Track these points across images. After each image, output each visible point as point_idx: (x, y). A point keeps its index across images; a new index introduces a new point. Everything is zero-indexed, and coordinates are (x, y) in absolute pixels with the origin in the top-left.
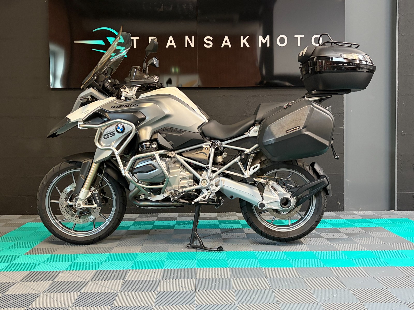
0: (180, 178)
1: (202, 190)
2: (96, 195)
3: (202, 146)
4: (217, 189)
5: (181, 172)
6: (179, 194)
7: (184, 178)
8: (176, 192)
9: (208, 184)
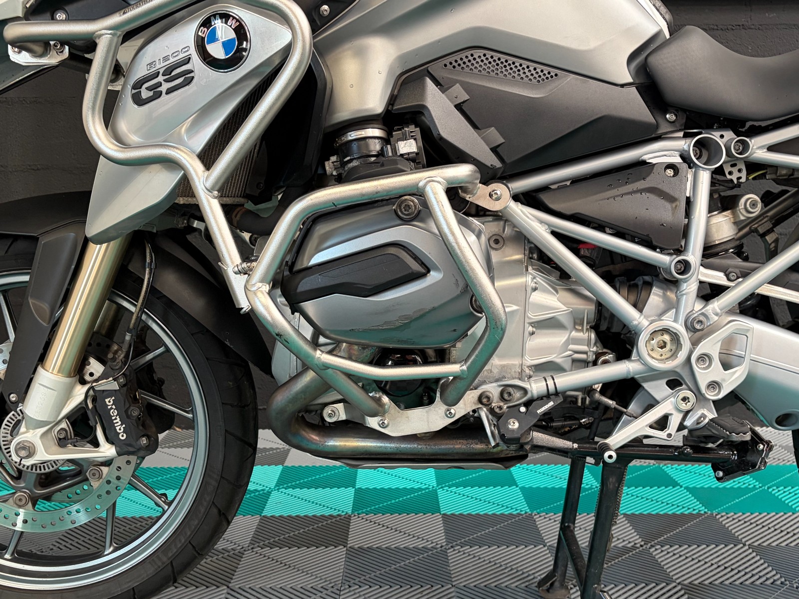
0: (531, 324)
1: (646, 385)
2: (109, 402)
3: (645, 157)
4: (731, 380)
5: (535, 289)
6: (527, 404)
7: (551, 324)
8: (510, 394)
9: (682, 355)
